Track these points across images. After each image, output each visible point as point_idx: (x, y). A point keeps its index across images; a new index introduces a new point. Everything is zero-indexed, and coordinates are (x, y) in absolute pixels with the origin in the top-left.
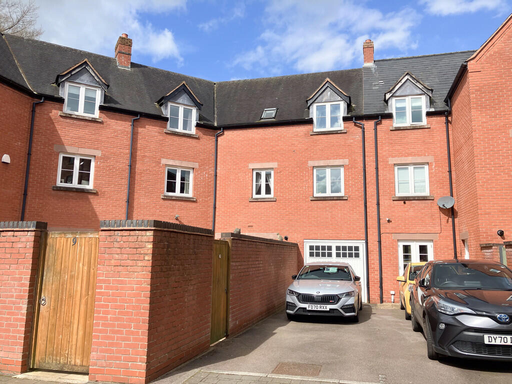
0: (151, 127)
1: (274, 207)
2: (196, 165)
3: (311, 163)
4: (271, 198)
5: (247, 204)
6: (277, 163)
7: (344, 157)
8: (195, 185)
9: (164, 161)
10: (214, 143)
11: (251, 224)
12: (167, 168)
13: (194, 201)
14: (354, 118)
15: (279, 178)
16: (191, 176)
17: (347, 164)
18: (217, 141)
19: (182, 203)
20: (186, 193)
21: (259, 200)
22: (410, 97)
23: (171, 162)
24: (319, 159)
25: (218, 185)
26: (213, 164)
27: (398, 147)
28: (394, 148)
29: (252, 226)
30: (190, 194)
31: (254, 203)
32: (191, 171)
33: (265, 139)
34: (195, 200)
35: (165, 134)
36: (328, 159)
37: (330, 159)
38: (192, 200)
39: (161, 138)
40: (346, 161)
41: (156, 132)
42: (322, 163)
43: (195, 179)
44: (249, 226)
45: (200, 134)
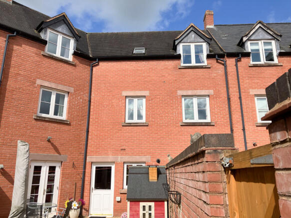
0: (28, 47)
1: (146, 132)
2: (72, 90)
3: (180, 93)
4: (143, 123)
5: (119, 129)
6: (148, 92)
7: (209, 88)
8: (70, 108)
9: (39, 82)
10: (89, 72)
11: (123, 148)
12: (42, 89)
13: (67, 124)
14: (217, 56)
15: (151, 105)
16: (66, 100)
17: (213, 94)
18: (92, 70)
19: (55, 125)
20: (60, 116)
21: (132, 125)
22: (263, 41)
23: (46, 84)
24: (187, 89)
25: (91, 110)
26: (88, 91)
27: (256, 81)
28: (253, 81)
29: (125, 149)
30: (64, 117)
31: (127, 127)
32: (66, 95)
33: (138, 70)
34: (69, 123)
35: (42, 57)
36: (195, 89)
37: (197, 89)
38: (66, 122)
39: (38, 59)
40: (211, 92)
41: (33, 52)
42: (190, 93)
43: (70, 102)
44: (122, 150)
45: (77, 62)
